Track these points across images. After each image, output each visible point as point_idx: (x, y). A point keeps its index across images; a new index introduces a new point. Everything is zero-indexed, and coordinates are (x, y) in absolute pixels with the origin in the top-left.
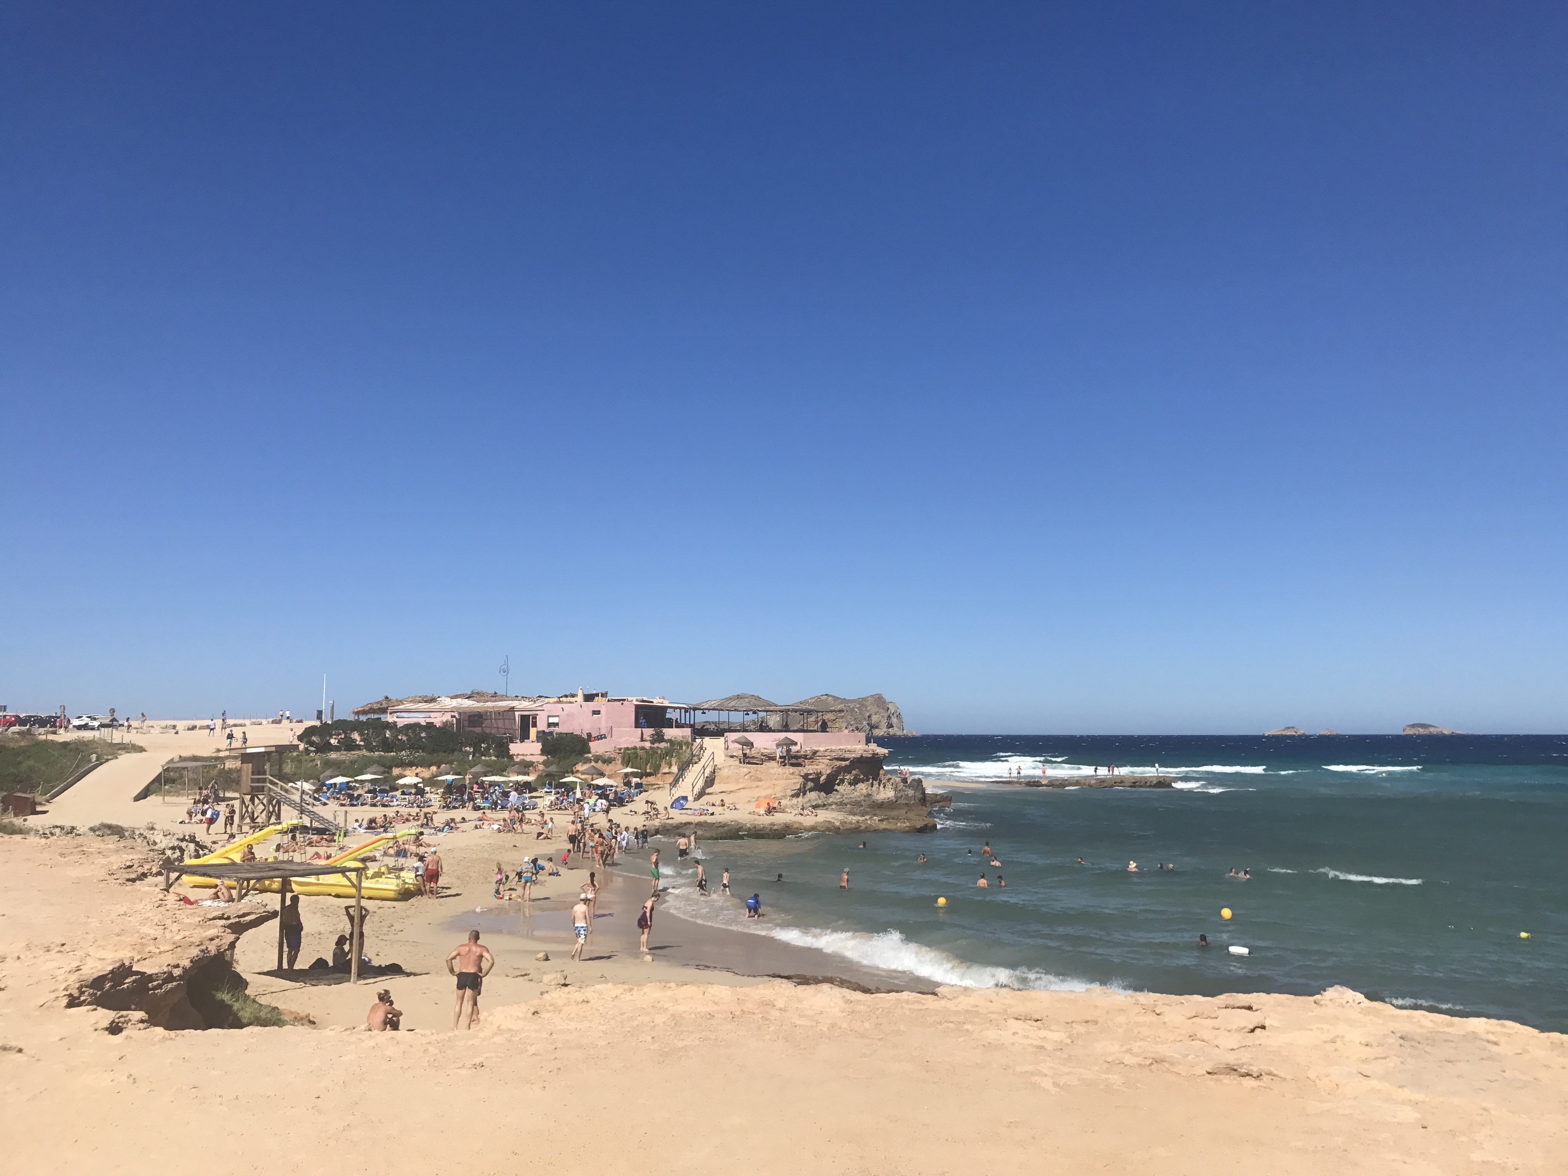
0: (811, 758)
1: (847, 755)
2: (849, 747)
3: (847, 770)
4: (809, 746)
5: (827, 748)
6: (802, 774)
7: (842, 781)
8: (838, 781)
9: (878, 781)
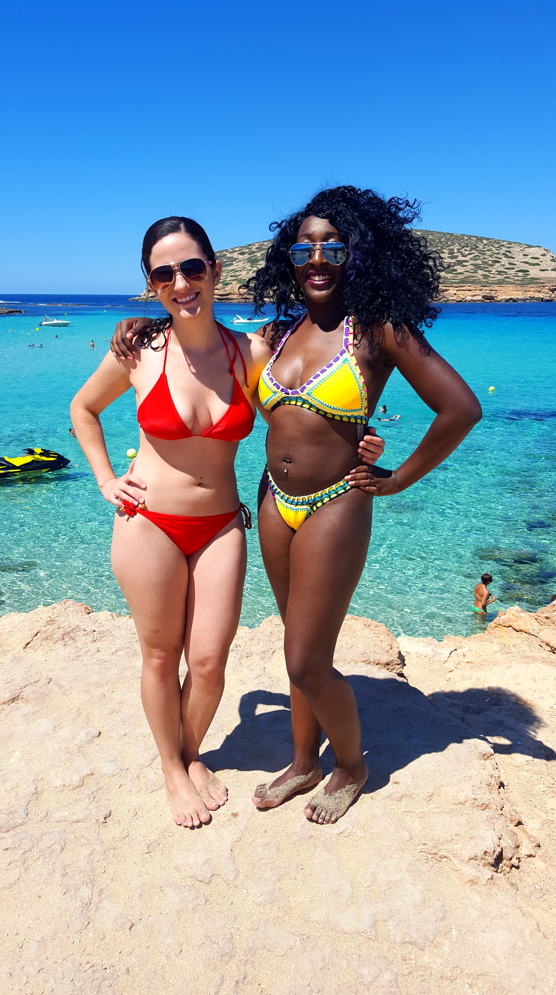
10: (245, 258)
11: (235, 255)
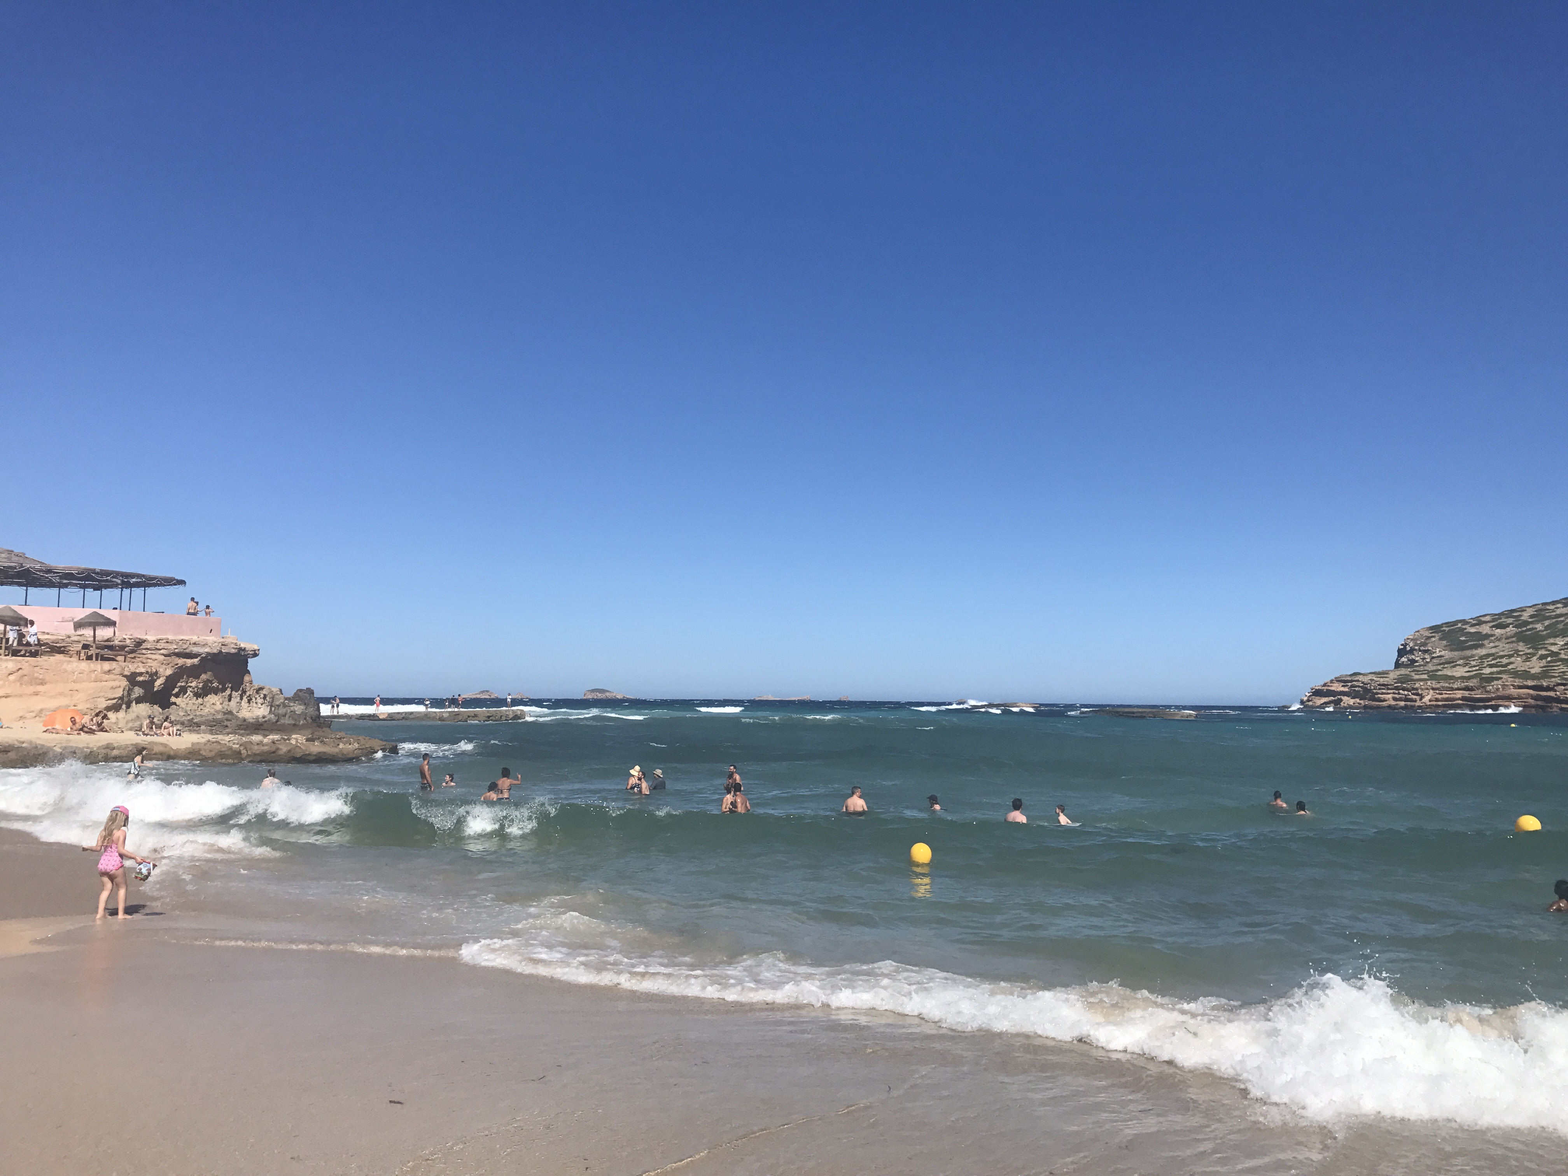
0: (132, 652)
1: (195, 650)
2: (195, 638)
3: (193, 672)
4: (129, 633)
5: (159, 637)
6: (126, 673)
7: (183, 690)
8: (176, 690)
9: (240, 692)
10: (1509, 634)
11: (1485, 629)
